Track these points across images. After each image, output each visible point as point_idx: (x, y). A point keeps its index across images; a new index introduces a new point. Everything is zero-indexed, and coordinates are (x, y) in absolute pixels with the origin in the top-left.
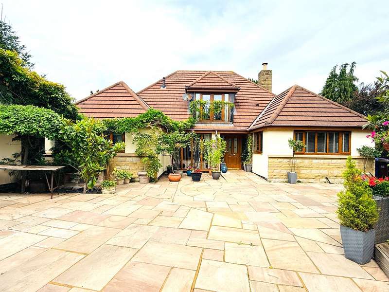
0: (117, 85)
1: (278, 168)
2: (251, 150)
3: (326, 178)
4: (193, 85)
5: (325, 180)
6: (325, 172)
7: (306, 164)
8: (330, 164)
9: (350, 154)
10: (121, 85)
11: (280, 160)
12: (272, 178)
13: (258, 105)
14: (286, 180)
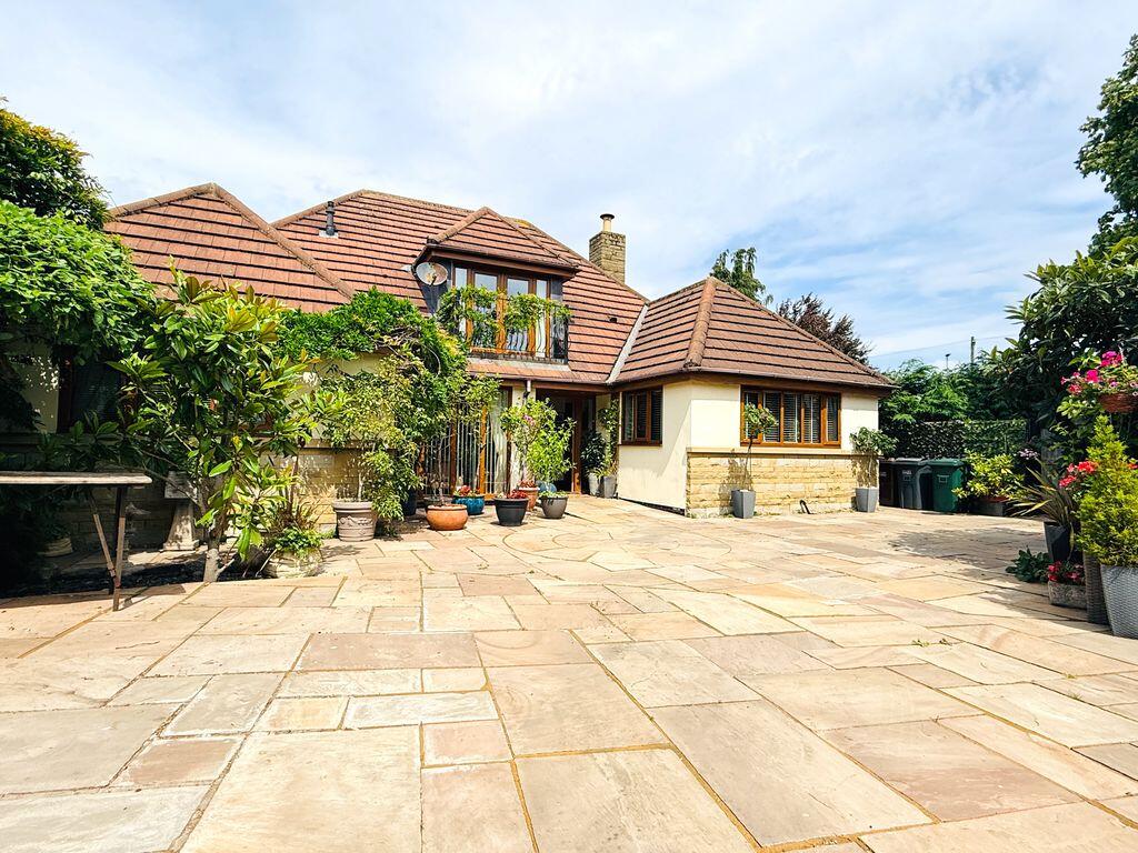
0: (198, 194)
1: (711, 481)
2: (616, 439)
3: (801, 502)
4: (447, 239)
5: (799, 507)
6: (798, 488)
7: (764, 470)
8: (808, 469)
9: (839, 446)
10: (213, 196)
11: (714, 460)
12: (698, 506)
13: (614, 320)
14: (726, 510)
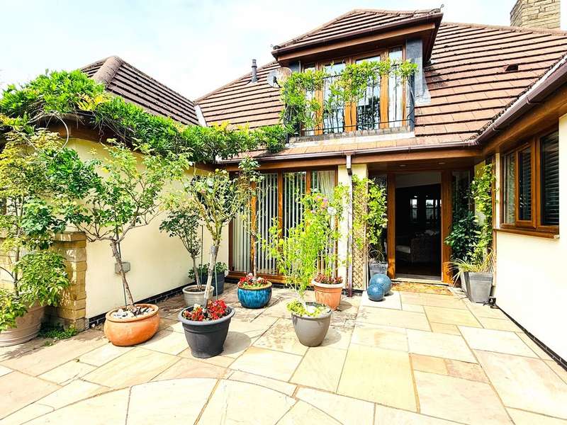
2: (490, 220)
13: (513, 70)
